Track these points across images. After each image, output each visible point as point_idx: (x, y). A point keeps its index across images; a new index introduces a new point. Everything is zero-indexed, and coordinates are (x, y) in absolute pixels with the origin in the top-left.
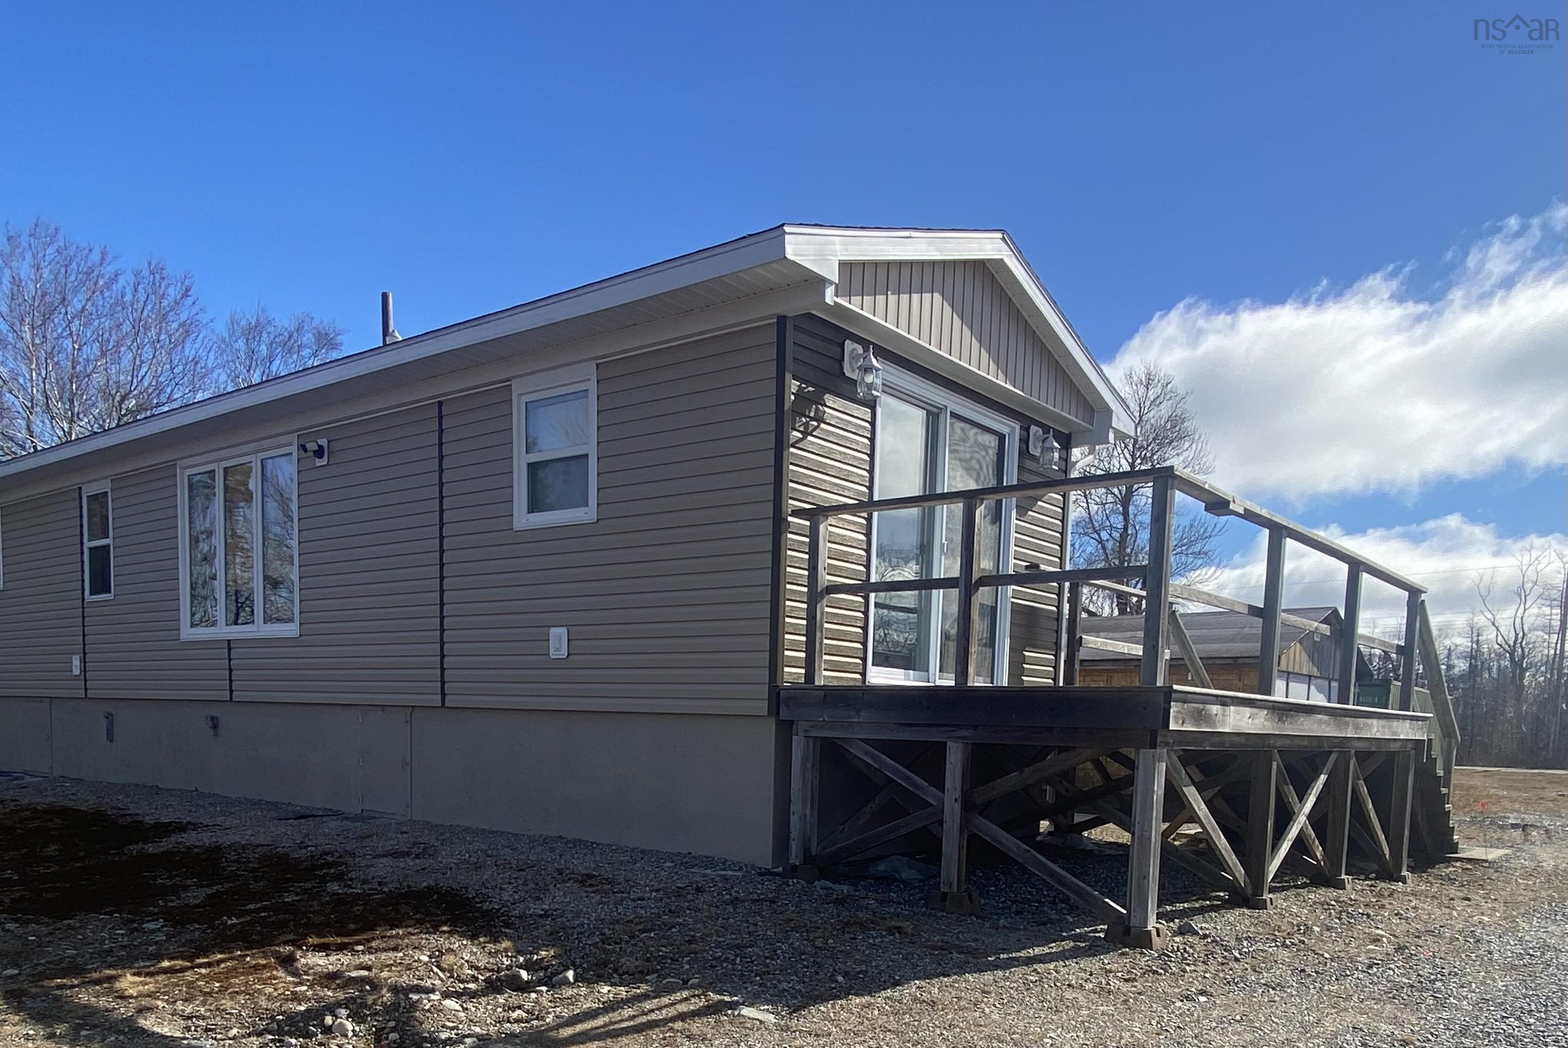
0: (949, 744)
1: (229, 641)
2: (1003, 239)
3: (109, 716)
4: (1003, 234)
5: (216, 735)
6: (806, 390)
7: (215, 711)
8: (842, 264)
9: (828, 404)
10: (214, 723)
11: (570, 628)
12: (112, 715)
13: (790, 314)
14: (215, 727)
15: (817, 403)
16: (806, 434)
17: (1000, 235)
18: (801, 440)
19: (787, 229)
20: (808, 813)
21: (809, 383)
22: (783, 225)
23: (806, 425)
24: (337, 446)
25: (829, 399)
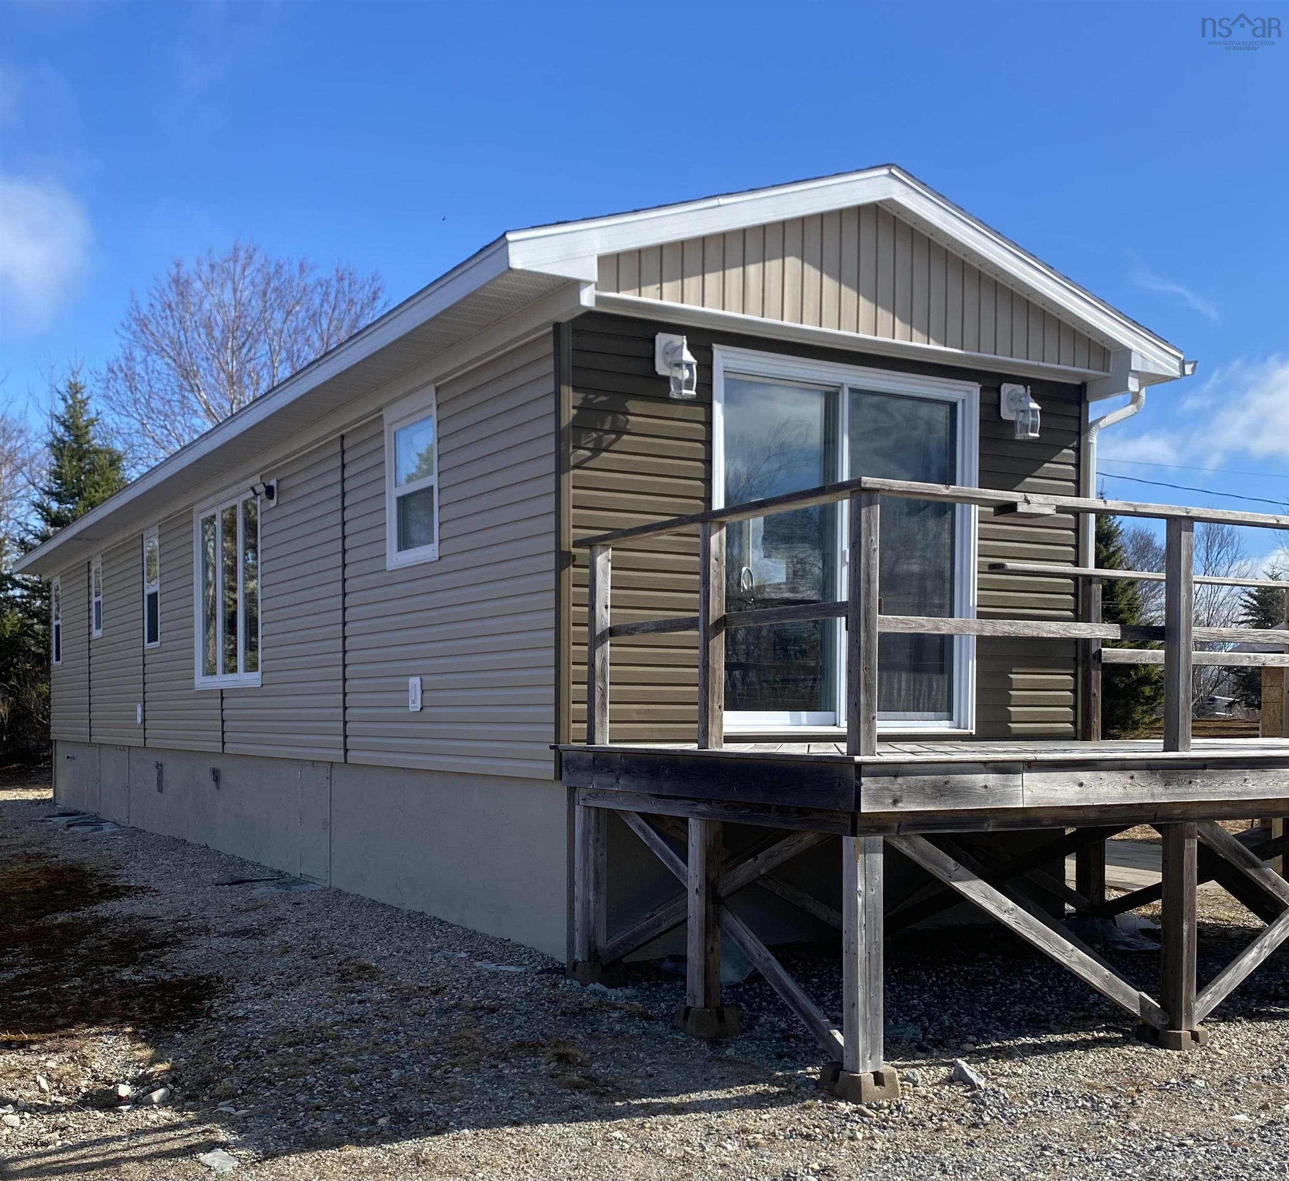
0: (691, 820)
1: (222, 690)
2: (891, 175)
3: (159, 766)
4: (890, 170)
5: (218, 788)
6: (595, 401)
7: (217, 764)
8: (602, 260)
9: (632, 411)
10: (216, 776)
11: (425, 678)
12: (161, 765)
13: (563, 320)
14: (217, 779)
15: (614, 412)
16: (597, 450)
17: (885, 171)
18: (589, 459)
19: (509, 237)
20: (591, 898)
21: (599, 391)
22: (504, 235)
23: (599, 440)
24: (284, 485)
25: (632, 405)
